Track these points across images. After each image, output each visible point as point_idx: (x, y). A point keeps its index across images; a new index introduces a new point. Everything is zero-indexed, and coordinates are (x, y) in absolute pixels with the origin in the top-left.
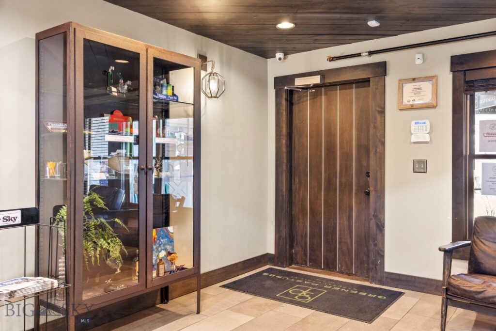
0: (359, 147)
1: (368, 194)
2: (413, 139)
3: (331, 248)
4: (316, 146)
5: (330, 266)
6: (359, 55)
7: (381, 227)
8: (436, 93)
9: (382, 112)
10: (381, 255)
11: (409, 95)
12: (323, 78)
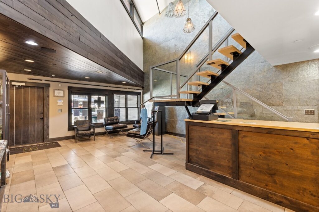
1: (42, 119)
2: (58, 104)
7: (48, 127)
8: (64, 93)
9: (48, 97)
10: (48, 134)
11: (57, 93)
12: (25, 84)
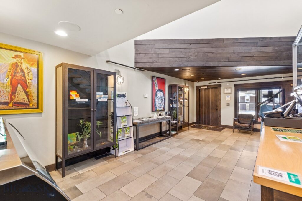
0: (215, 101)
1: (217, 110)
2: (227, 99)
3: (209, 121)
4: (205, 100)
5: (208, 124)
6: (215, 83)
7: (220, 116)
8: (231, 91)
9: (220, 94)
10: (220, 121)
11: (226, 91)
12: (207, 87)
